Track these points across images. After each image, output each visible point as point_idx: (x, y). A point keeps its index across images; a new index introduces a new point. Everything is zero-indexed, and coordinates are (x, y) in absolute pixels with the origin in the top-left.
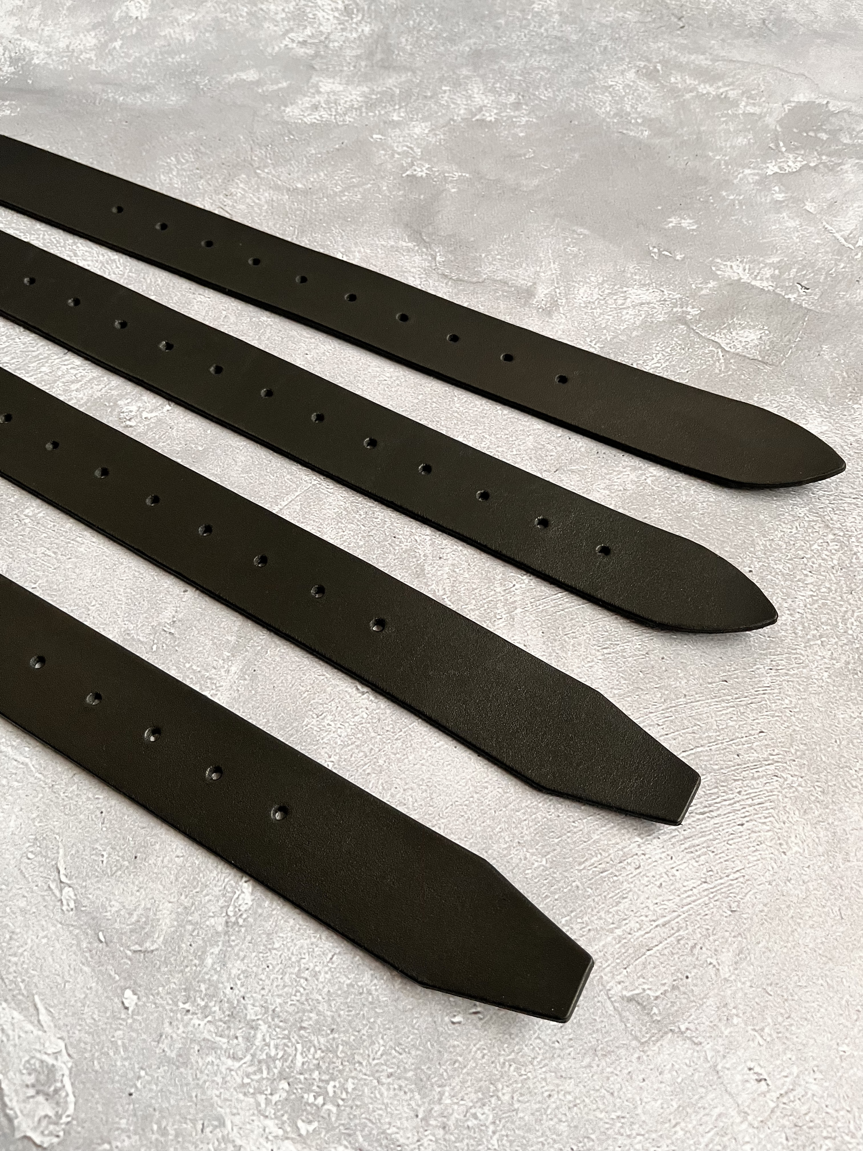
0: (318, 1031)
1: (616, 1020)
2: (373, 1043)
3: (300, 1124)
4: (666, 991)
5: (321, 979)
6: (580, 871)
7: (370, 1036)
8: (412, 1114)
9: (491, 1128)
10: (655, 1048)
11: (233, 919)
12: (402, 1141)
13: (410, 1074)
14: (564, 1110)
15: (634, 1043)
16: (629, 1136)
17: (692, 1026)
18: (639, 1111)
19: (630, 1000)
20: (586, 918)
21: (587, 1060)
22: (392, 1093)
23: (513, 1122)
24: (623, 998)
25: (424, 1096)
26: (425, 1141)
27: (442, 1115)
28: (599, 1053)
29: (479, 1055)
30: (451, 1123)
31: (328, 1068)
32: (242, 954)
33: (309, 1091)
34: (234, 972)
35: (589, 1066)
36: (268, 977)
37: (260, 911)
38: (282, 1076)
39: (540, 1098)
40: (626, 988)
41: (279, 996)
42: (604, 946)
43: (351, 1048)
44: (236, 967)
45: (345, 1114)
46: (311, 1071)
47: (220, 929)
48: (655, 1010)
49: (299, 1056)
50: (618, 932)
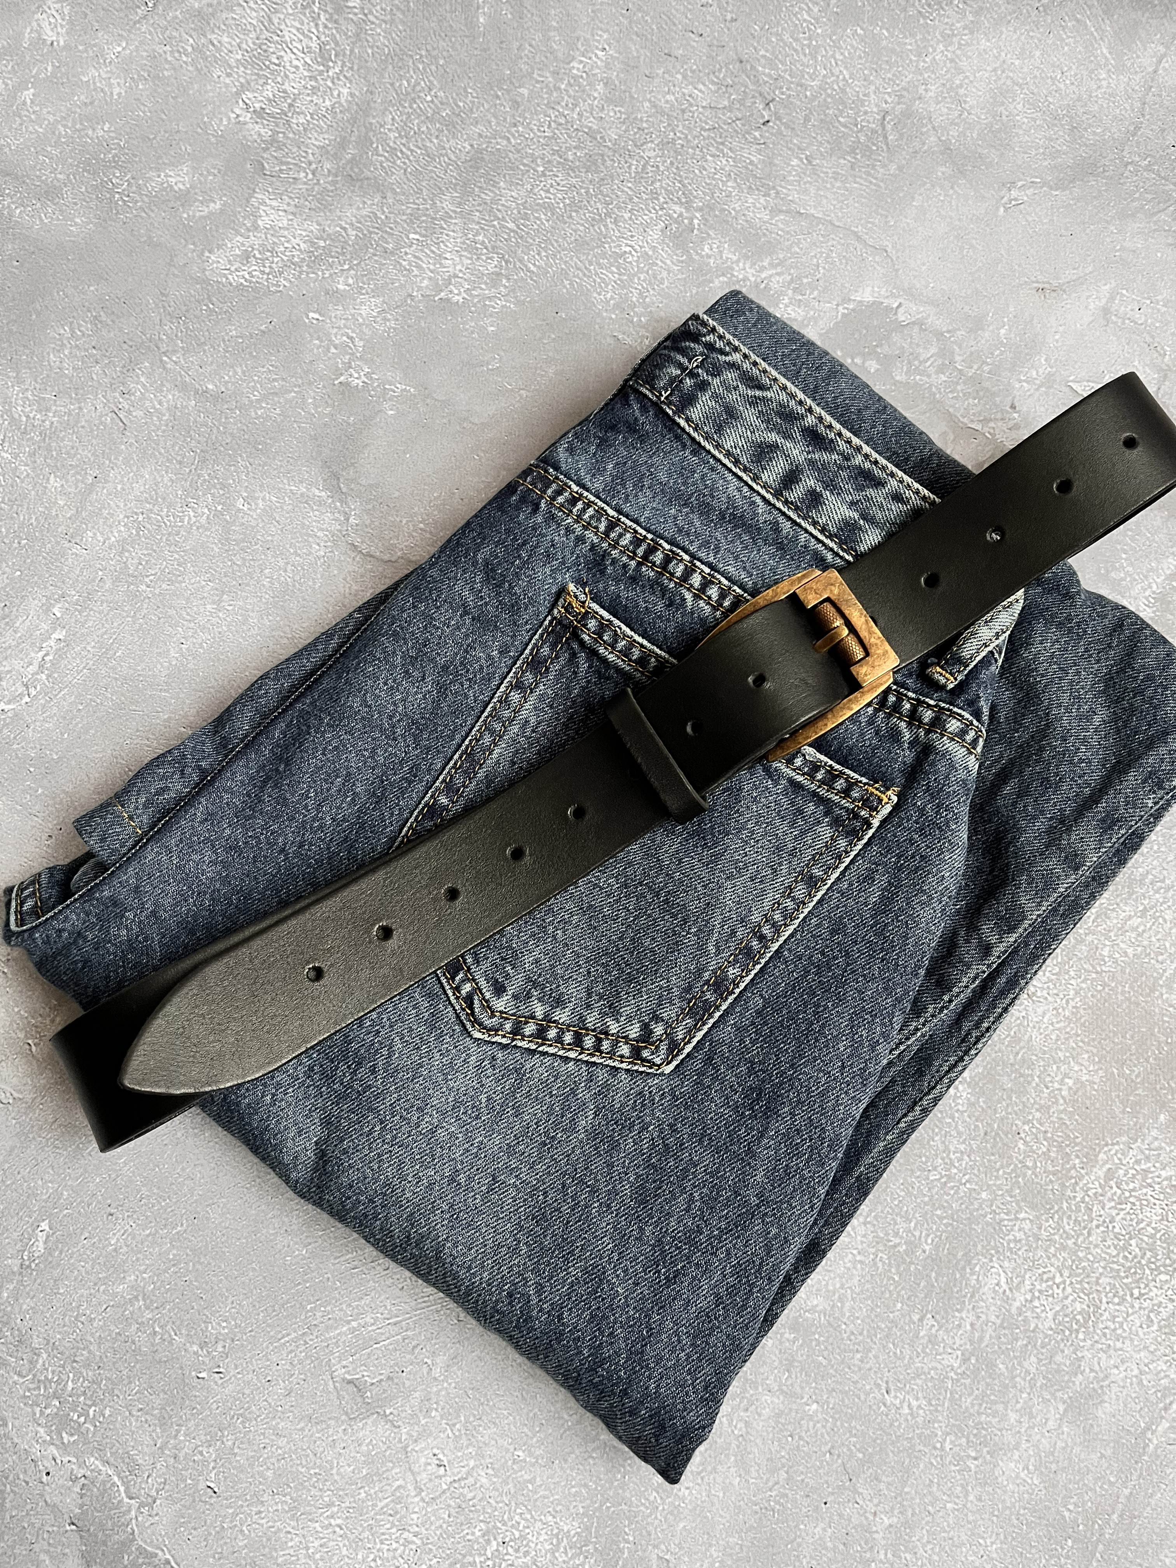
0: (87, 1366)
1: (333, 1396)
2: (130, 1383)
3: (64, 1435)
4: (381, 1380)
5: (95, 1325)
6: (334, 1264)
7: (128, 1377)
8: (152, 1443)
9: (212, 1464)
10: (360, 1424)
11: (27, 1263)
12: (140, 1461)
13: (156, 1412)
14: (273, 1460)
15: (344, 1417)
16: (321, 1490)
17: (395, 1412)
18: (334, 1471)
19: (350, 1382)
20: (329, 1308)
21: (302, 1425)
22: (139, 1424)
23: (230, 1463)
24: (344, 1379)
25: (163, 1431)
26: (158, 1466)
27: (175, 1447)
28: (313, 1421)
29: (215, 1406)
30: (181, 1455)
31: (92, 1396)
32: (32, 1293)
33: (75, 1411)
34: (25, 1307)
35: (302, 1429)
36: (52, 1316)
37: (50, 1259)
38: (55, 1396)
39: (256, 1448)
40: (348, 1373)
41: (59, 1333)
42: (339, 1334)
43: (112, 1383)
44: (27, 1304)
45: (99, 1434)
46: (79, 1396)
47: (15, 1269)
48: (368, 1394)
49: (70, 1383)
50: (354, 1324)
